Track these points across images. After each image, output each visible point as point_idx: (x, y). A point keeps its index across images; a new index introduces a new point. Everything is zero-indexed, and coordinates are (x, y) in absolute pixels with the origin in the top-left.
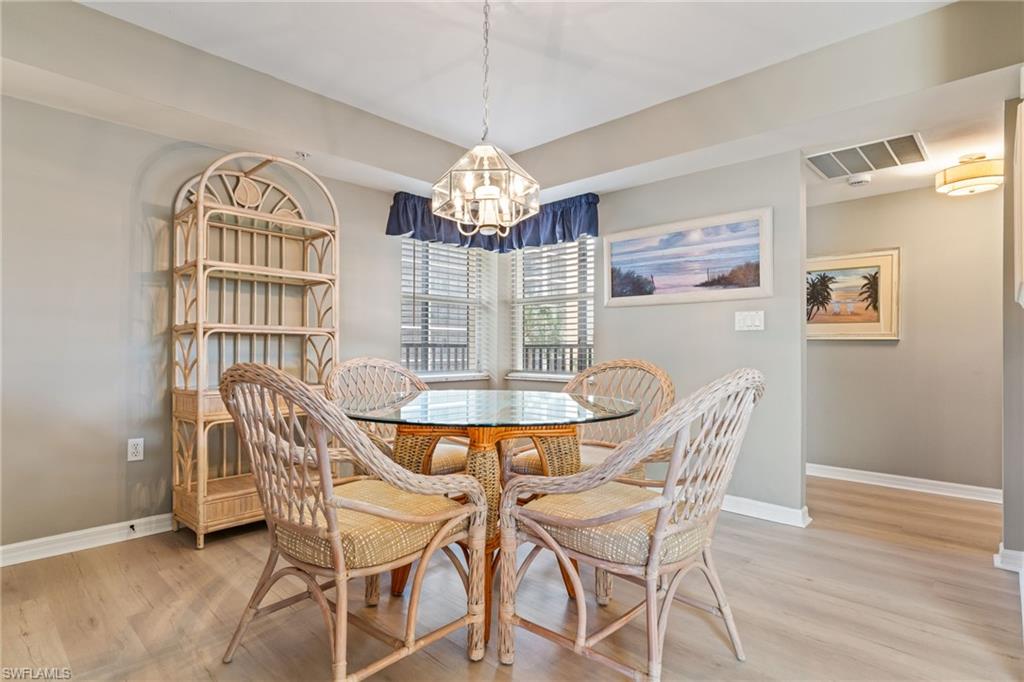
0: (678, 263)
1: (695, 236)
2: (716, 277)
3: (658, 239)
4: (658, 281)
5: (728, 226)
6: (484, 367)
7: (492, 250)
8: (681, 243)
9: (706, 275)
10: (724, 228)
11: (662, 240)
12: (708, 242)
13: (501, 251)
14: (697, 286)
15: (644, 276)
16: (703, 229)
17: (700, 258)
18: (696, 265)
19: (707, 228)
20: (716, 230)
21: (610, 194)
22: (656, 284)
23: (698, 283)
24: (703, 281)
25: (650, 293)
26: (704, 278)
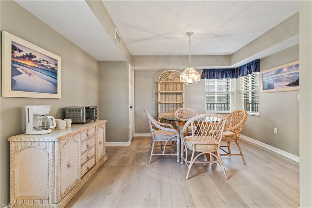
0: (280, 79)
1: (285, 70)
2: (292, 83)
3: (274, 72)
4: (275, 85)
5: (295, 65)
6: (233, 110)
7: (233, 78)
8: (281, 72)
9: (288, 82)
10: (294, 66)
11: (276, 72)
12: (289, 71)
13: (236, 78)
14: (286, 86)
15: (271, 84)
16: (287, 67)
17: (287, 77)
18: (285, 79)
19: (288, 67)
20: (291, 67)
21: (263, 59)
22: (274, 86)
23: (286, 85)
24: (288, 84)
25: (273, 89)
26: (288, 83)
